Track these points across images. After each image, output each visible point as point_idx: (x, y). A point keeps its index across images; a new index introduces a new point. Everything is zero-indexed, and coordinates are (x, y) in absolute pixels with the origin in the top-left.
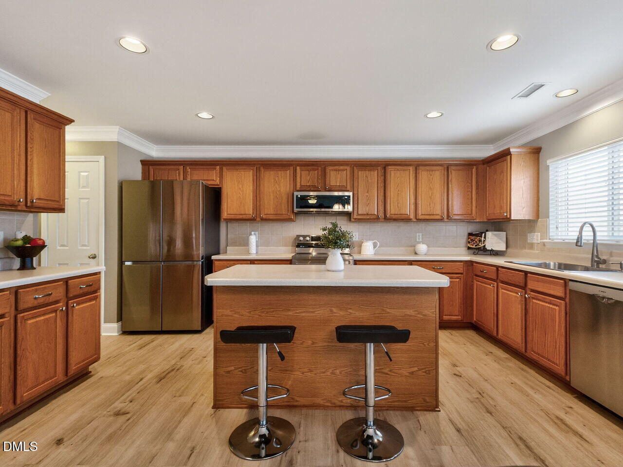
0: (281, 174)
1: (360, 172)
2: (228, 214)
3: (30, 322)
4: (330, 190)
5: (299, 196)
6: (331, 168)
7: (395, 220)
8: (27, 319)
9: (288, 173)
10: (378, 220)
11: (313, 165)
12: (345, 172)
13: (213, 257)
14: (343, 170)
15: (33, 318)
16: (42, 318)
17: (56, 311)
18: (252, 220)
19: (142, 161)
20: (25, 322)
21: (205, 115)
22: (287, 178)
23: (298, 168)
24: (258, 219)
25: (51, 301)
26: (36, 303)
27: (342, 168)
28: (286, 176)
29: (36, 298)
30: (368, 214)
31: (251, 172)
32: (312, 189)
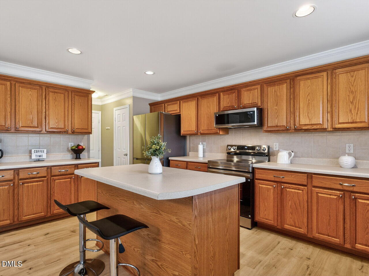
0: (211, 100)
1: (269, 88)
2: (183, 131)
3: (57, 181)
4: (244, 108)
5: (217, 115)
6: (244, 89)
7: (307, 131)
8: (56, 180)
9: (215, 99)
10: (288, 131)
11: (232, 90)
12: (256, 90)
13: (170, 158)
14: (254, 89)
15: (58, 180)
16: (63, 180)
17: (71, 178)
18: (196, 134)
19: (149, 104)
20: (54, 181)
21: (150, 73)
22: (214, 103)
23: (221, 93)
24: (199, 134)
25: (68, 173)
26: (59, 173)
27: (253, 87)
28: (214, 102)
29: (59, 171)
30: (277, 126)
31: (194, 102)
32: (231, 109)
